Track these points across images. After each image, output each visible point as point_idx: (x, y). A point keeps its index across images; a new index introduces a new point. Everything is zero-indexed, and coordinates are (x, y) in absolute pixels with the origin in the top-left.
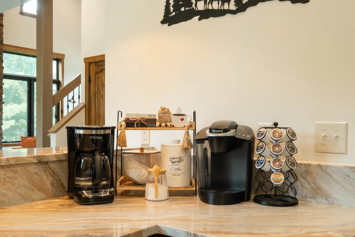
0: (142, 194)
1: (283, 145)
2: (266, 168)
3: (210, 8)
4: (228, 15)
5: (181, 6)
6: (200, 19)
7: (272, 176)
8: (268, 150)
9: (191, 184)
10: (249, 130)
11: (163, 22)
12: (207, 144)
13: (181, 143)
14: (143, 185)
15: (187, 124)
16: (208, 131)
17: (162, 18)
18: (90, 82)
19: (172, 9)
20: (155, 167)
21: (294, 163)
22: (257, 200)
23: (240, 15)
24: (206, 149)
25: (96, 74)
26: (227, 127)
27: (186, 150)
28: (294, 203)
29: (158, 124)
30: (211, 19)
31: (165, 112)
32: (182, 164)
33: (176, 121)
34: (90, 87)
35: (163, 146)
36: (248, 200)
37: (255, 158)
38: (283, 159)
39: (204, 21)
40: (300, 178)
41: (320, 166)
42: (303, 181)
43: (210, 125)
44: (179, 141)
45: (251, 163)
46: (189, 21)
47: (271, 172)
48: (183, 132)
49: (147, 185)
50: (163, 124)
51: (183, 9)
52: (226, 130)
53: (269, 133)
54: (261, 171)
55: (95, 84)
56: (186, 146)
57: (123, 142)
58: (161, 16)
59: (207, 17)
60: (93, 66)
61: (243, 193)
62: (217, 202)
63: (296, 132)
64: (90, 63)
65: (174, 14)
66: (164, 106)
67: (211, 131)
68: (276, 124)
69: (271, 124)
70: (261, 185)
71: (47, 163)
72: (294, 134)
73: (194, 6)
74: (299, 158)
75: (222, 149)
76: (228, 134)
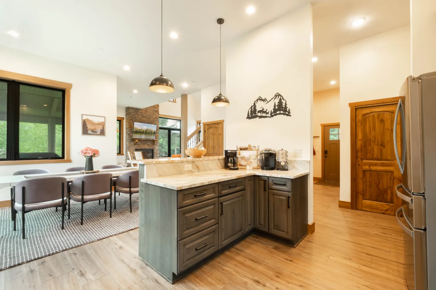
0: (245, 169)
1: (284, 155)
2: (280, 161)
3: (262, 115)
4: (268, 118)
5: (253, 114)
6: (259, 118)
7: (281, 163)
8: (280, 156)
9: (258, 166)
10: (275, 151)
11: (247, 118)
12: (263, 155)
13: (255, 154)
14: (246, 166)
15: (257, 149)
16: (264, 151)
17: (247, 117)
18: (205, 132)
19: (250, 115)
20: (249, 161)
21: (287, 160)
22: (277, 169)
23: (272, 118)
24: (263, 156)
25: (208, 129)
26: (269, 150)
27: (257, 156)
28: (287, 170)
29: (248, 149)
30: (263, 118)
31: (250, 146)
32: (256, 160)
33: (253, 148)
34: (205, 134)
35: (250, 155)
36: (275, 169)
37: (276, 159)
38: (284, 159)
39: (260, 119)
40: (289, 164)
41: (294, 160)
42: (290, 164)
43: (264, 149)
44: (254, 154)
45: (275, 160)
46: (255, 119)
47: (281, 162)
48: (256, 151)
49: (247, 166)
50: (250, 149)
51: (253, 115)
52: (269, 151)
53: (281, 152)
54: (278, 162)
55: (207, 133)
56: (257, 155)
57: (239, 154)
58: (246, 116)
59: (261, 118)
60: (206, 126)
61: (273, 168)
62: (267, 169)
63: (288, 151)
64: (205, 125)
65: (250, 116)
66: (250, 144)
67: (265, 151)
68: (282, 149)
69: (281, 149)
70: (278, 165)
71: (219, 160)
72: (287, 152)
73: (257, 114)
74: (289, 158)
75: (268, 156)
76: (270, 152)
